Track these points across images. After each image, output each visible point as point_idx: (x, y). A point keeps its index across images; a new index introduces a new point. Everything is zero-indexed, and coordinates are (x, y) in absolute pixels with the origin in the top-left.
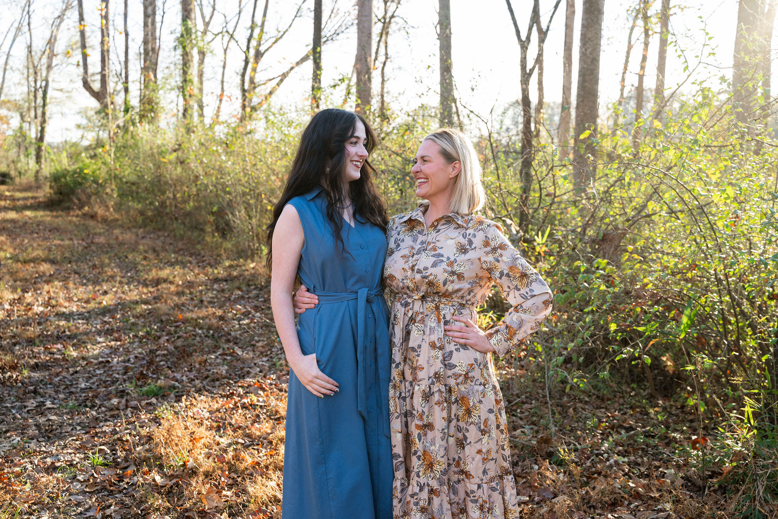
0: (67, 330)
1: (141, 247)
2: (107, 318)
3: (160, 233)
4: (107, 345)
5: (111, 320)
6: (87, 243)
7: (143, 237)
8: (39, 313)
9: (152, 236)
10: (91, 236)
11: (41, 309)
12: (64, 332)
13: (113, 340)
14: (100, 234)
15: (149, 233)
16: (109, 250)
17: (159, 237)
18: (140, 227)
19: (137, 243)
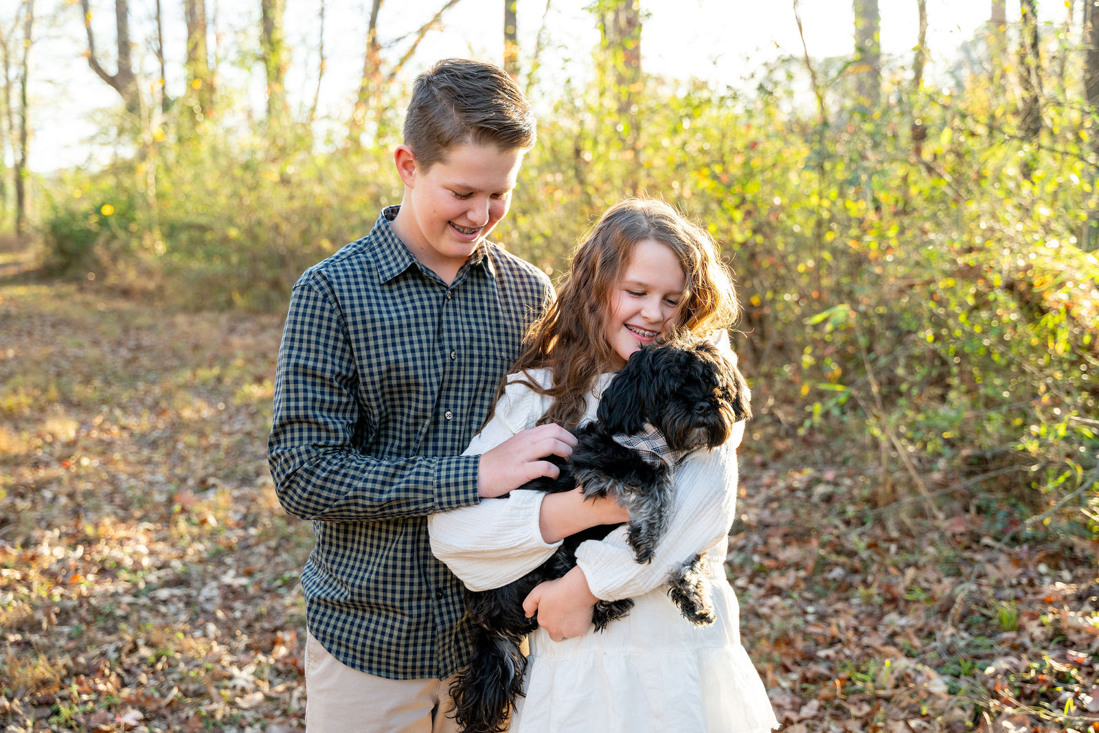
0: (141, 642)
1: (240, 354)
2: (232, 573)
3: (265, 320)
4: (268, 698)
5: (244, 581)
6: (130, 350)
7: (232, 330)
8: (55, 568)
9: (248, 325)
10: (132, 332)
11: (59, 552)
12: (135, 649)
13: (279, 673)
14: (151, 328)
15: (242, 320)
16: (176, 362)
17: (263, 328)
18: (222, 310)
19: (226, 343)
